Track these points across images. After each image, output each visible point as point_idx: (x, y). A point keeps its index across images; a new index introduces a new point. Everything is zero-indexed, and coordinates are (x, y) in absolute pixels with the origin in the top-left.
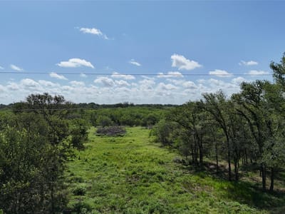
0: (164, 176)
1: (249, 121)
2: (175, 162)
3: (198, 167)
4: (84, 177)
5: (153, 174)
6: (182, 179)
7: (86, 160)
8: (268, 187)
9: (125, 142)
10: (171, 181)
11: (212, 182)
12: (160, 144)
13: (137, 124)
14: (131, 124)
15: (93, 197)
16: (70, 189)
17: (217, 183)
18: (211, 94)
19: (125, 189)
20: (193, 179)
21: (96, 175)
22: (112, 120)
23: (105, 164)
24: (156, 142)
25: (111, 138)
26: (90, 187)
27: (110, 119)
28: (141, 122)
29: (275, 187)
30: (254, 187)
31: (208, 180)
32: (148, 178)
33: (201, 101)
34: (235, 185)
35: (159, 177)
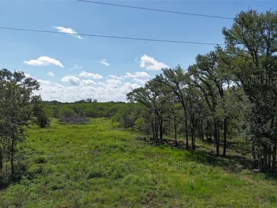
0: (126, 149)
1: (204, 91)
2: (137, 139)
3: (158, 142)
4: (45, 151)
5: (115, 147)
6: (144, 150)
7: (48, 141)
8: (221, 153)
9: (87, 128)
10: (133, 152)
11: (170, 151)
12: (122, 129)
13: (101, 116)
14: (94, 116)
15: (56, 164)
16: (31, 159)
17: (175, 152)
18: (170, 70)
19: (87, 158)
20: (154, 150)
21: (58, 150)
22: (76, 112)
23: (68, 142)
24: (119, 127)
25: (74, 125)
26: (52, 158)
27: (73, 111)
28: (105, 113)
29: (227, 154)
30: (209, 154)
31: (168, 150)
32: (110, 151)
33: (161, 75)
34: (192, 153)
35: (122, 149)
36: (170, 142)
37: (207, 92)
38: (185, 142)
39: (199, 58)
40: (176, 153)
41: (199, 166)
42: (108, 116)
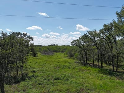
0: (70, 67)
2: (75, 63)
3: (85, 64)
4: (36, 67)
5: (65, 66)
6: (78, 68)
7: (37, 62)
8: (115, 70)
9: (54, 57)
10: (74, 68)
11: (91, 69)
12: (69, 58)
13: (59, 52)
14: (56, 52)
15: (40, 73)
16: (30, 71)
19: (53, 71)
20: (83, 68)
21: (41, 67)
22: (49, 50)
23: (45, 63)
25: (48, 56)
26: (39, 70)
27: (47, 50)
28: (61, 50)
29: (118, 70)
30: (109, 70)
31: (90, 68)
32: (63, 68)
34: (101, 69)
35: (68, 67)
36: (91, 64)
37: (108, 41)
38: (98, 64)
39: (105, 26)
40: (94, 69)
41: (105, 76)
42: (62, 52)
